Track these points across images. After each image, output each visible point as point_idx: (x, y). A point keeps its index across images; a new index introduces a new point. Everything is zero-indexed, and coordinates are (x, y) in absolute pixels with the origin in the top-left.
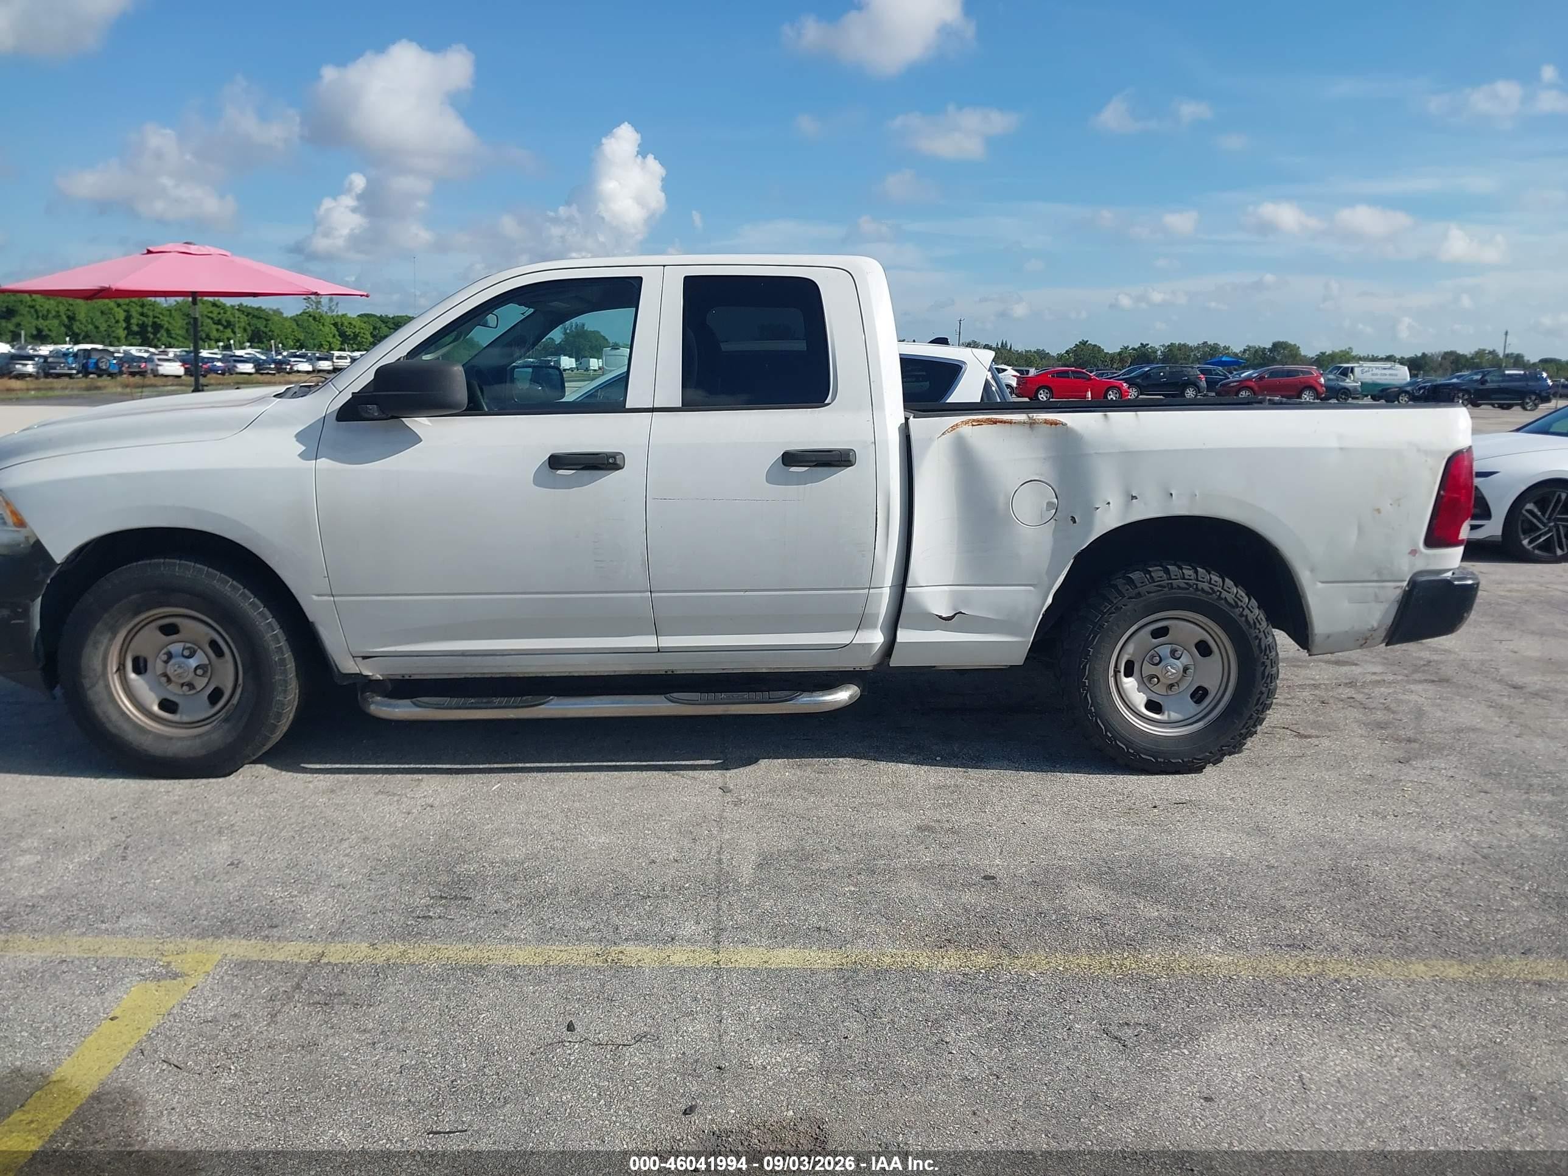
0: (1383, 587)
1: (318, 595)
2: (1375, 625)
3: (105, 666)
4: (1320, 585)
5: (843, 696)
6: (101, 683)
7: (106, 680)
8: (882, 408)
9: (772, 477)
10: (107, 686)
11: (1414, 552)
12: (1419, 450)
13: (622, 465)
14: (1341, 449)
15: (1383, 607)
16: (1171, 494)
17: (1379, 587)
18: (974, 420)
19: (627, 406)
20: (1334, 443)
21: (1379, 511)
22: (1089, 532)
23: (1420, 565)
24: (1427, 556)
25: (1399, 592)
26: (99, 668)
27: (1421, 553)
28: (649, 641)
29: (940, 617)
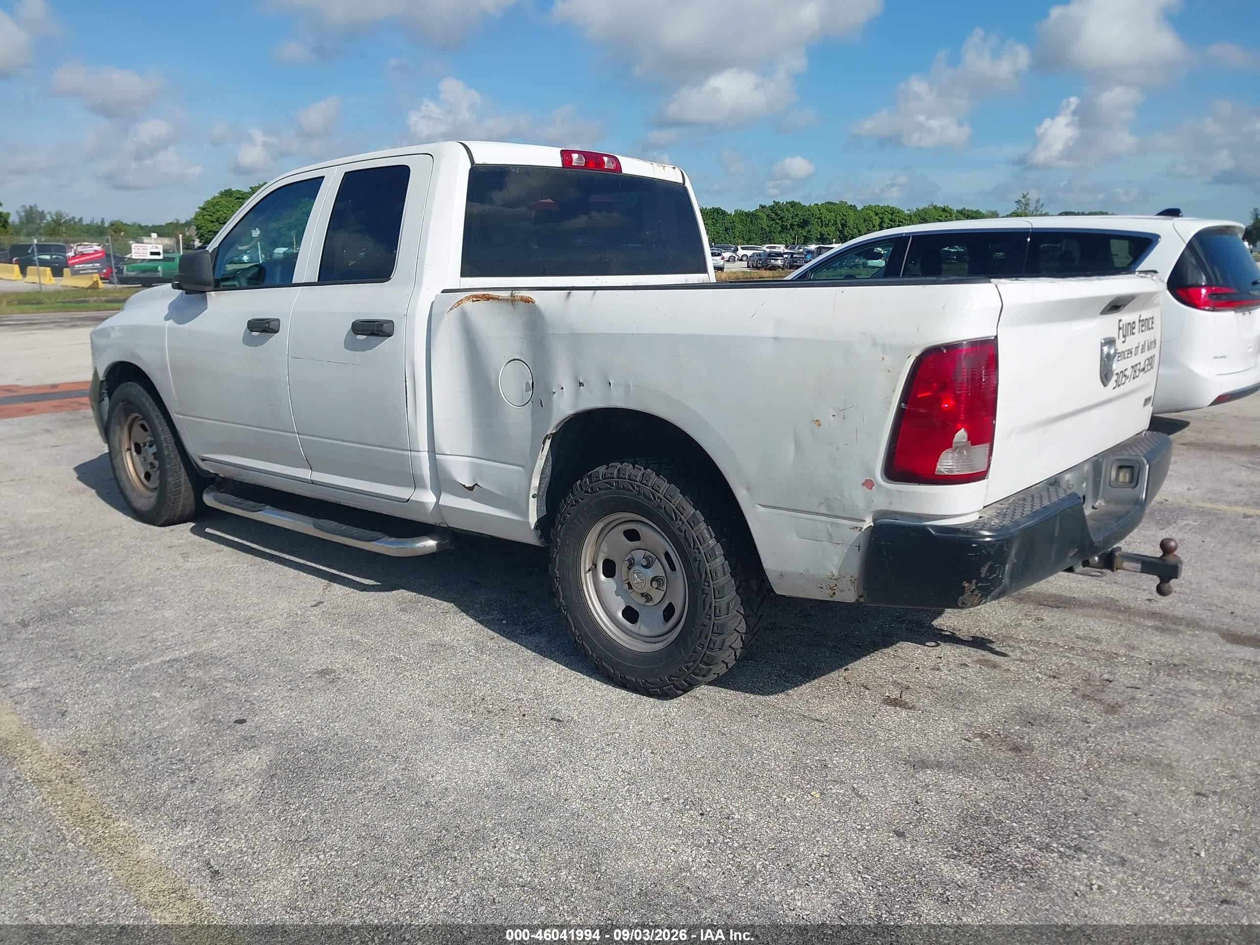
0: (836, 524)
1: (177, 414)
2: (836, 573)
3: (121, 446)
4: (761, 509)
6: (119, 457)
7: (122, 455)
9: (350, 345)
10: (122, 459)
11: (869, 484)
12: (874, 344)
13: (277, 329)
14: (775, 338)
15: (842, 550)
16: (610, 384)
17: (831, 523)
18: (474, 296)
19: (293, 282)
20: (769, 331)
21: (818, 423)
23: (881, 503)
24: (888, 491)
25: (857, 533)
26: (118, 447)
27: (879, 486)
28: (305, 474)
29: (464, 486)
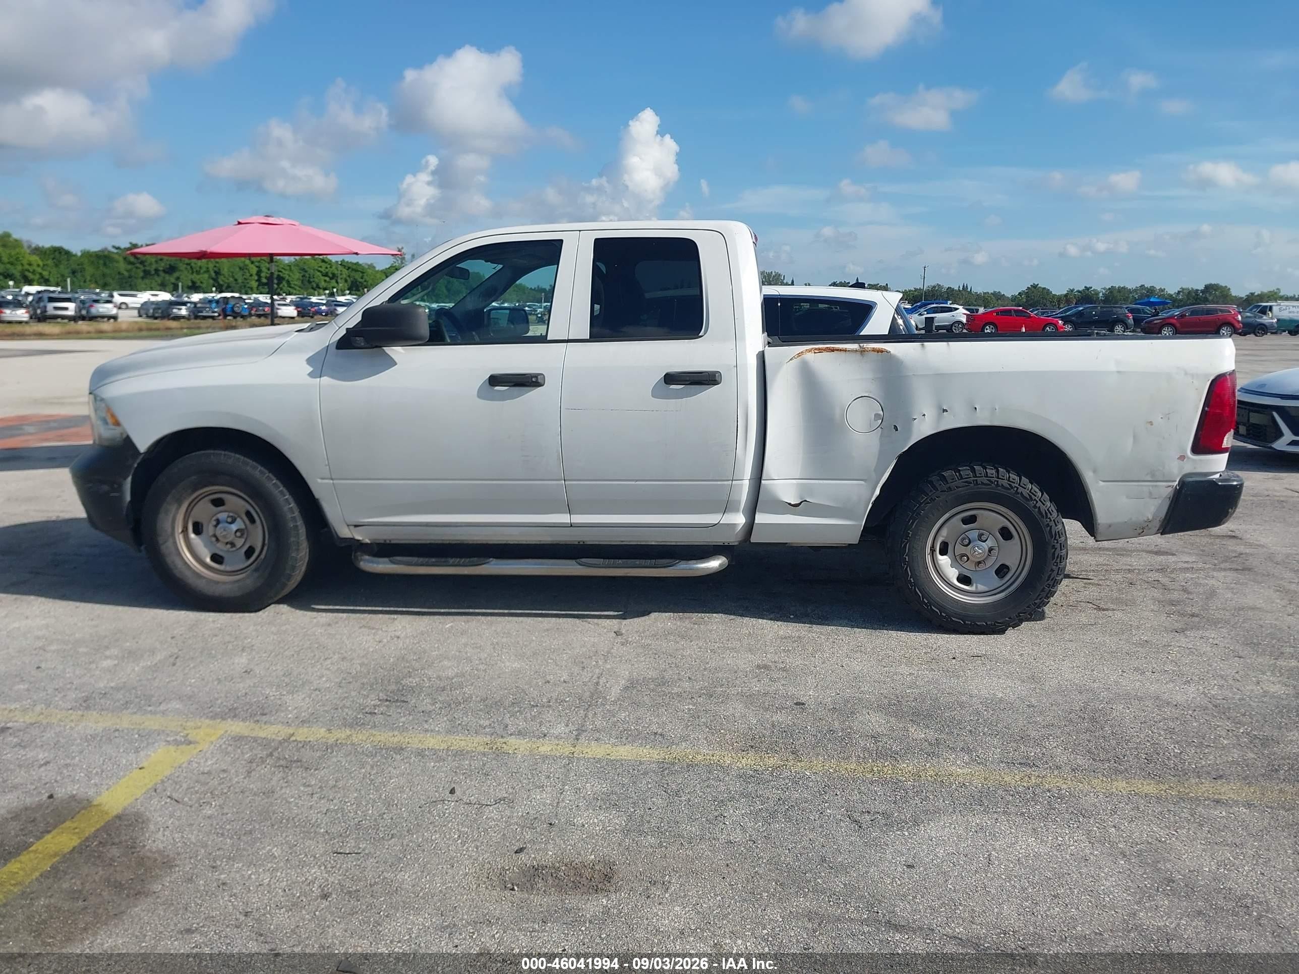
0: (1156, 486)
1: (322, 479)
2: (1150, 517)
3: (173, 528)
4: (1102, 483)
5: (715, 564)
6: (171, 541)
7: (174, 539)
8: (743, 339)
9: (656, 393)
10: (175, 543)
11: (1182, 458)
12: (1186, 374)
13: (543, 383)
14: (1118, 372)
15: (1157, 502)
16: (976, 408)
17: (1152, 486)
18: (816, 349)
19: (548, 339)
20: (1113, 367)
21: (1151, 423)
22: (908, 438)
23: (1188, 468)
24: (1194, 460)
25: (1170, 489)
26: (169, 530)
27: (1189, 458)
28: (564, 518)
29: (790, 504)
